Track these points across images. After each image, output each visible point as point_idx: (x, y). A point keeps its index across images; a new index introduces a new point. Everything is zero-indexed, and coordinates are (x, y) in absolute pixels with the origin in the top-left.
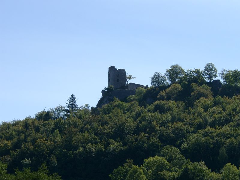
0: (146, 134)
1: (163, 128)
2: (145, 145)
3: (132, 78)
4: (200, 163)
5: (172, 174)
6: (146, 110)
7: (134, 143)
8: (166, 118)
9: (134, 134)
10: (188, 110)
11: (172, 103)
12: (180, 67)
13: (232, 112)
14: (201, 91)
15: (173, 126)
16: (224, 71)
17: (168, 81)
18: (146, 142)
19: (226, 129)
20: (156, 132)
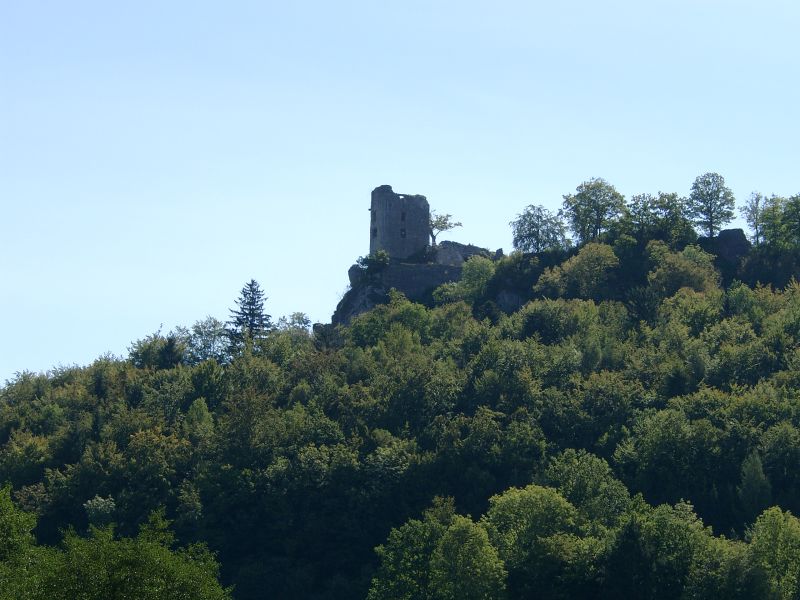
0: (498, 413)
1: (554, 391)
2: (496, 448)
3: (450, 225)
4: (678, 506)
5: (585, 544)
6: (496, 331)
7: (459, 443)
8: (565, 358)
9: (456, 411)
10: (639, 331)
11: (583, 309)
12: (610, 189)
13: (784, 336)
14: (681, 268)
15: (587, 385)
16: (758, 200)
17: (569, 235)
18: (499, 437)
19: (764, 393)
20: (530, 404)
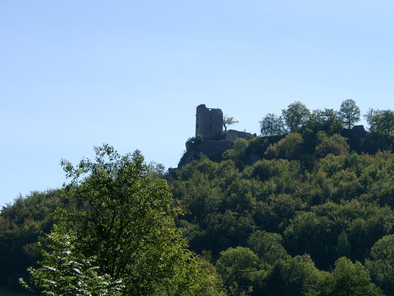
0: (235, 213)
1: (261, 203)
2: (232, 229)
3: (233, 122)
4: (304, 256)
5: (259, 273)
6: (241, 174)
7: (216, 226)
8: (269, 187)
9: (218, 211)
10: (304, 174)
11: (282, 164)
12: (303, 106)
13: (368, 178)
14: (330, 145)
15: (277, 200)
16: (372, 112)
17: (286, 127)
18: (234, 224)
19: (354, 204)
20: (250, 208)
